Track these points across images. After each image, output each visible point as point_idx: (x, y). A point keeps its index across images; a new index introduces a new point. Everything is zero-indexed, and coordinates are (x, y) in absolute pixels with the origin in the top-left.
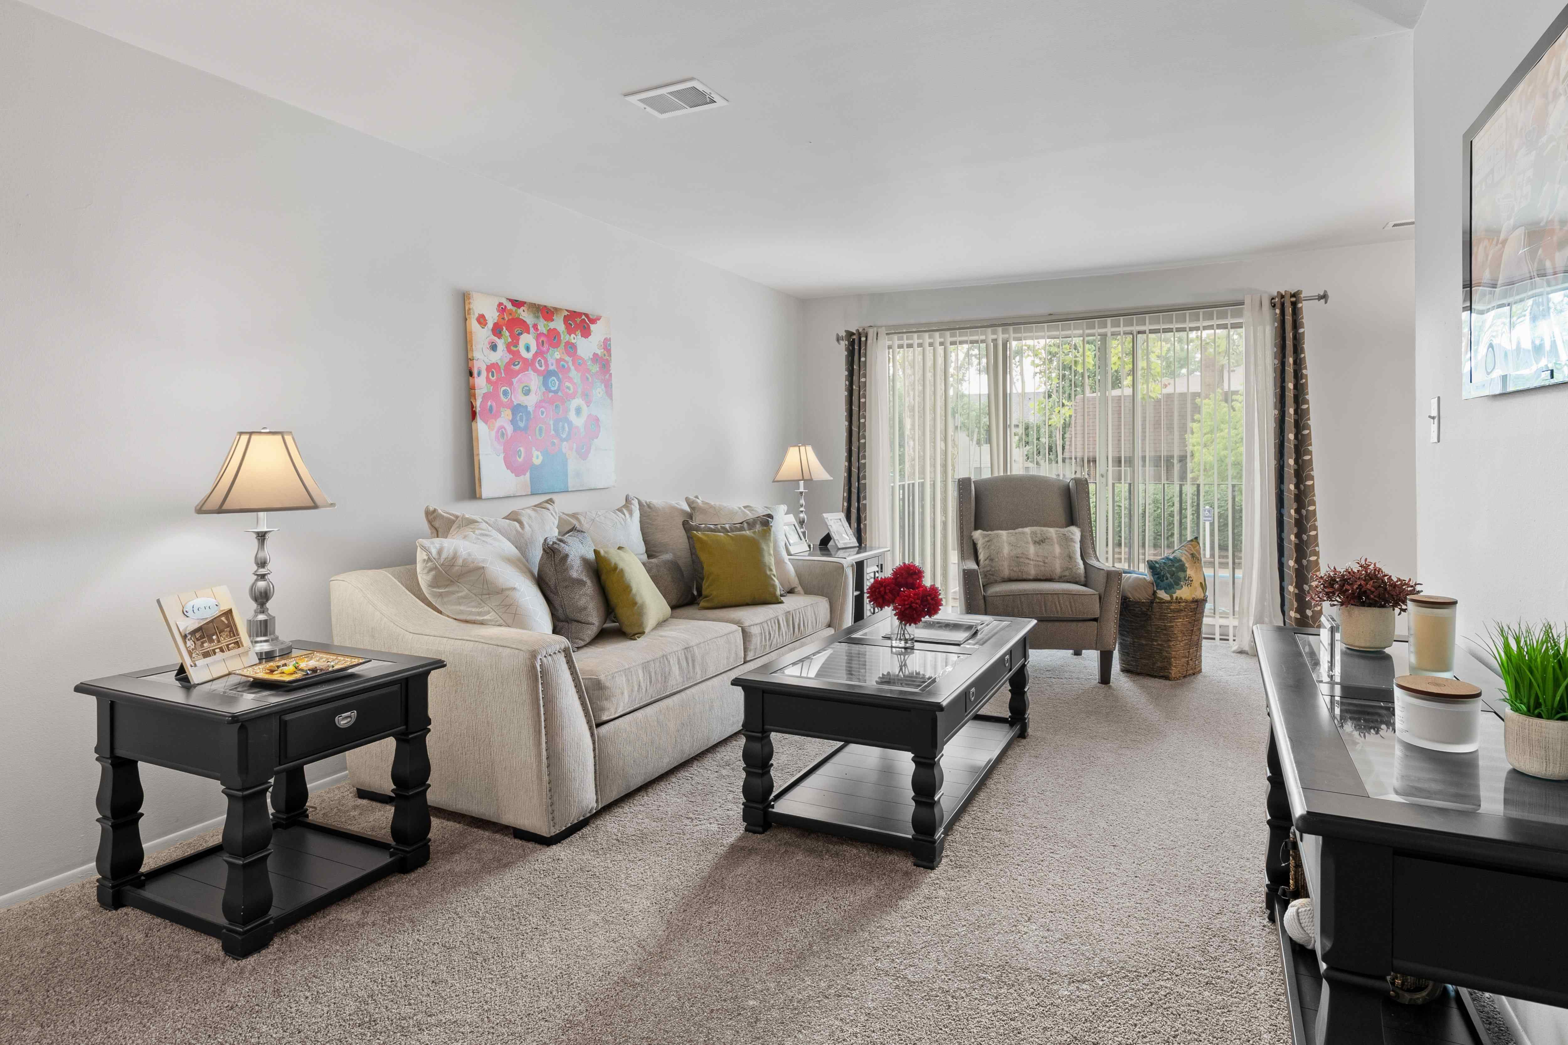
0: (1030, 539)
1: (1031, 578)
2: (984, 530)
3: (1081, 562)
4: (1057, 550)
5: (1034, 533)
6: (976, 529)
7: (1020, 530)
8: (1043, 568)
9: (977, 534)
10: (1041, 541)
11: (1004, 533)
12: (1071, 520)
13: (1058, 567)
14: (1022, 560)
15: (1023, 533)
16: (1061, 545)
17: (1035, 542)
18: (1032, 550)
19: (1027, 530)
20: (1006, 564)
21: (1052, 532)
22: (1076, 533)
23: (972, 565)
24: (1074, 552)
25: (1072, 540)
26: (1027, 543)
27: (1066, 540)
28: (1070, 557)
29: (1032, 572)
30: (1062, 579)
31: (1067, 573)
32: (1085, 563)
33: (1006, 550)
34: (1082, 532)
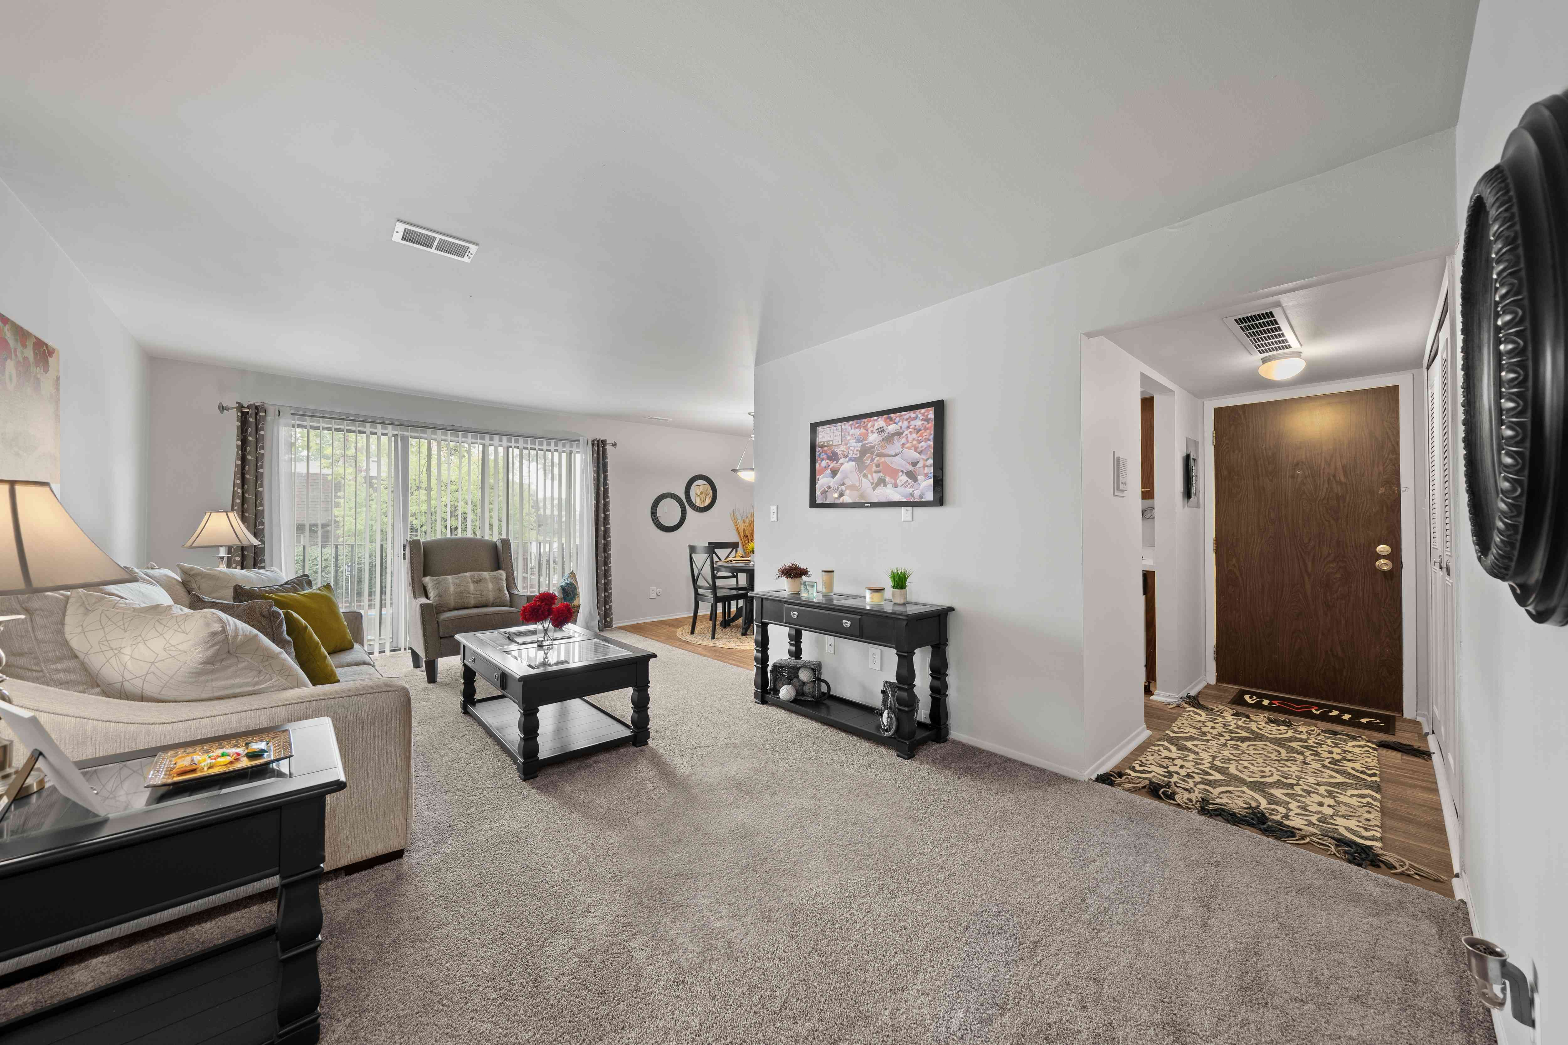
0: (470, 580)
1: (471, 606)
2: (432, 576)
3: (507, 593)
4: (490, 586)
5: (472, 577)
6: (425, 575)
7: (462, 574)
8: (480, 599)
9: (427, 580)
10: (478, 581)
11: (449, 577)
12: (498, 567)
13: (491, 597)
14: (464, 594)
15: (465, 576)
16: (492, 583)
17: (474, 582)
18: (472, 587)
19: (467, 574)
20: (452, 598)
21: (486, 575)
22: (502, 574)
23: (424, 601)
24: (503, 587)
25: (501, 579)
26: (468, 582)
27: (497, 580)
28: (500, 590)
29: (472, 602)
30: (494, 605)
31: (498, 601)
32: (510, 593)
33: (452, 589)
34: (506, 573)
